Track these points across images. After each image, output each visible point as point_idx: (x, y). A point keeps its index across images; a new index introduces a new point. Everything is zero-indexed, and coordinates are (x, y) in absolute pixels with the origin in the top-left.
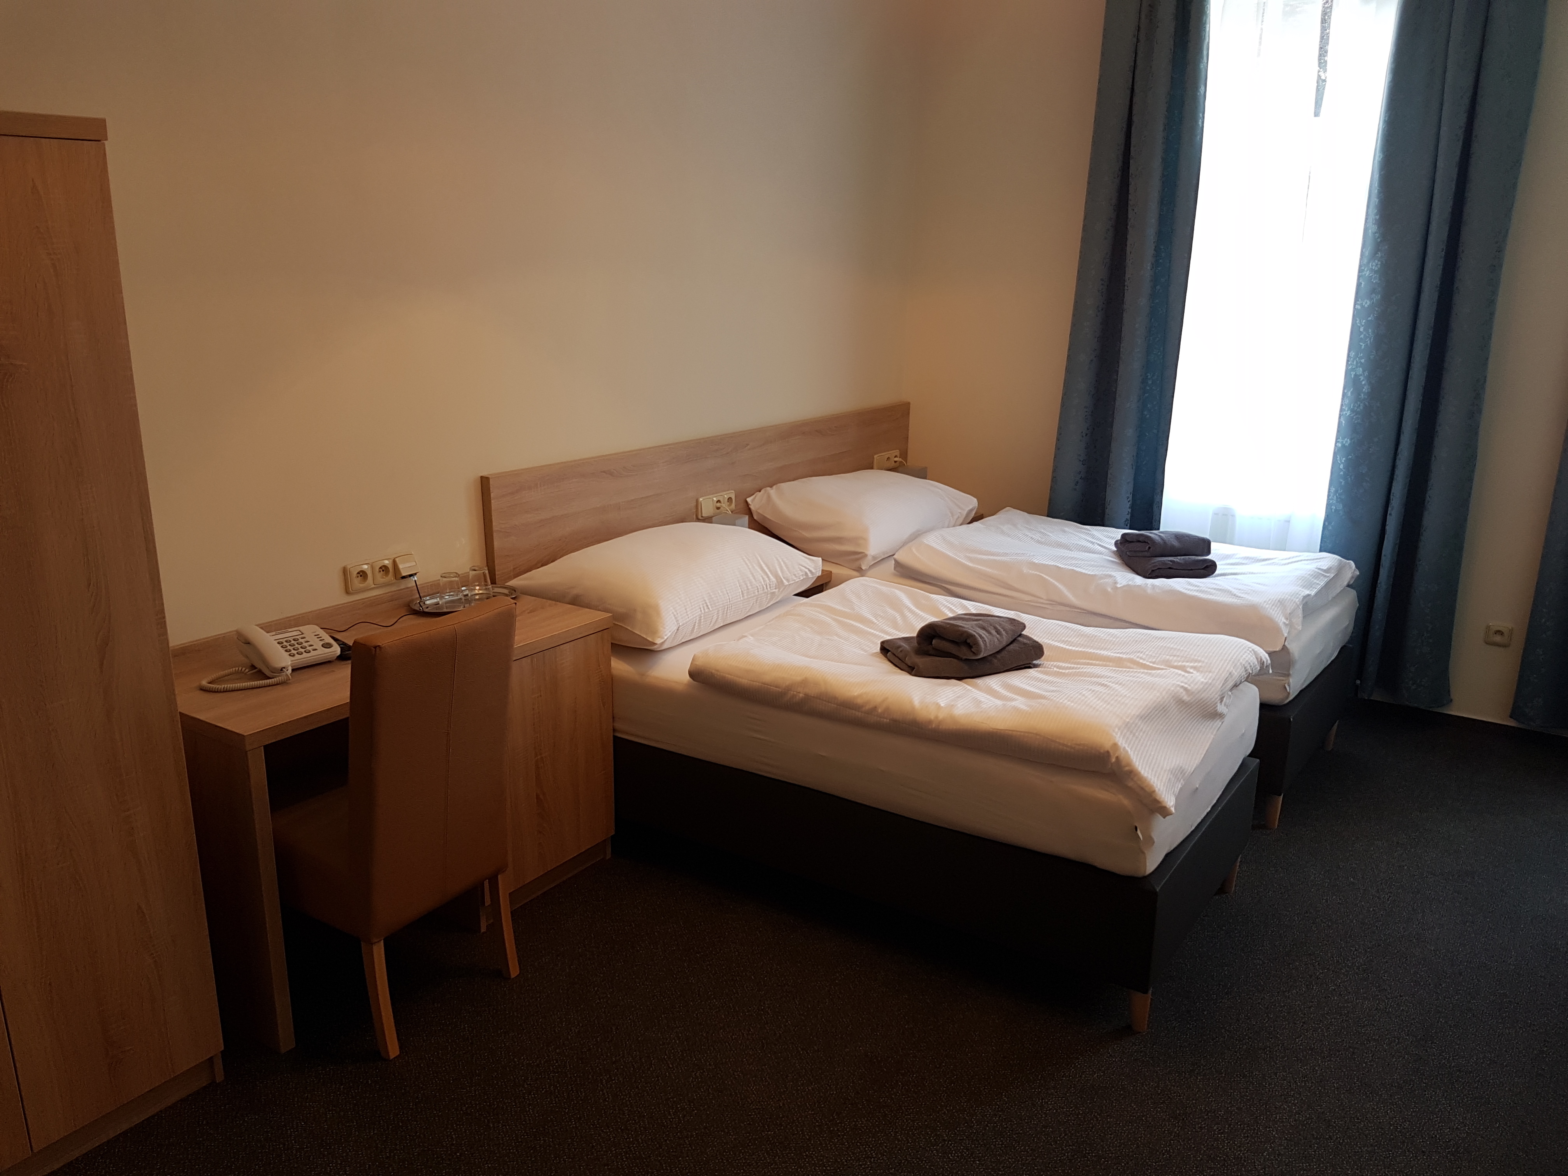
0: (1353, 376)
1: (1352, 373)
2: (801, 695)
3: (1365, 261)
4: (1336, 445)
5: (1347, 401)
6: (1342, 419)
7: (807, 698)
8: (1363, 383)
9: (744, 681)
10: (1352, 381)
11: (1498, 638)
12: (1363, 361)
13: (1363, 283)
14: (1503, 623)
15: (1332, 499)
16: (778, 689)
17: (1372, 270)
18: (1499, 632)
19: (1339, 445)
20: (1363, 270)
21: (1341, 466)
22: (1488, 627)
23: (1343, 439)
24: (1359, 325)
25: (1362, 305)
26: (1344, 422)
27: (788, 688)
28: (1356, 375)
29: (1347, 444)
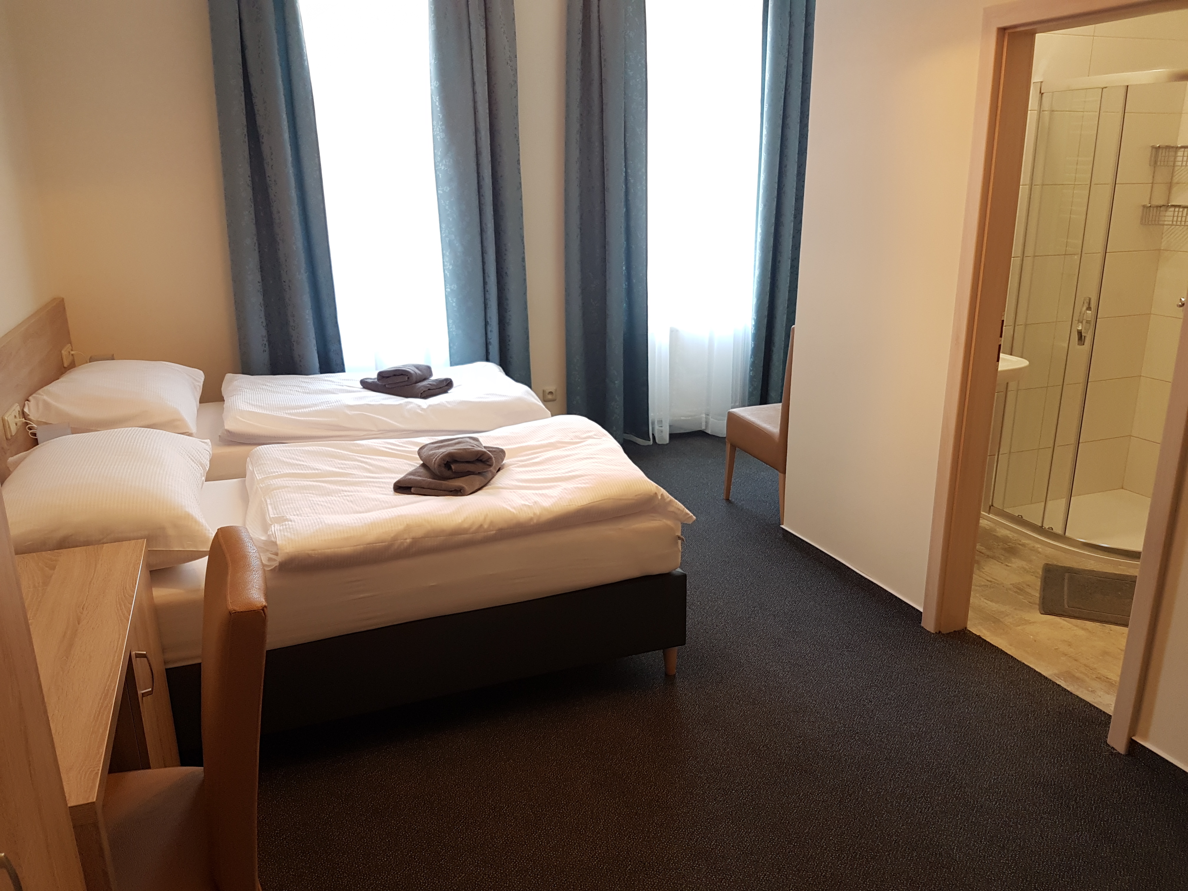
0: (448, 241)
1: (446, 239)
2: (408, 541)
3: (439, 159)
4: (446, 291)
5: (447, 259)
6: (446, 272)
7: (415, 541)
8: (457, 245)
9: (347, 549)
10: (447, 244)
11: (550, 397)
12: (453, 230)
13: (440, 175)
14: (552, 388)
15: (451, 328)
16: (384, 544)
17: (445, 165)
18: (551, 393)
19: (449, 290)
20: (438, 166)
21: (454, 304)
22: (544, 391)
23: (451, 285)
24: (444, 205)
25: (443, 190)
26: (448, 274)
27: (395, 539)
28: (449, 241)
29: (455, 289)
